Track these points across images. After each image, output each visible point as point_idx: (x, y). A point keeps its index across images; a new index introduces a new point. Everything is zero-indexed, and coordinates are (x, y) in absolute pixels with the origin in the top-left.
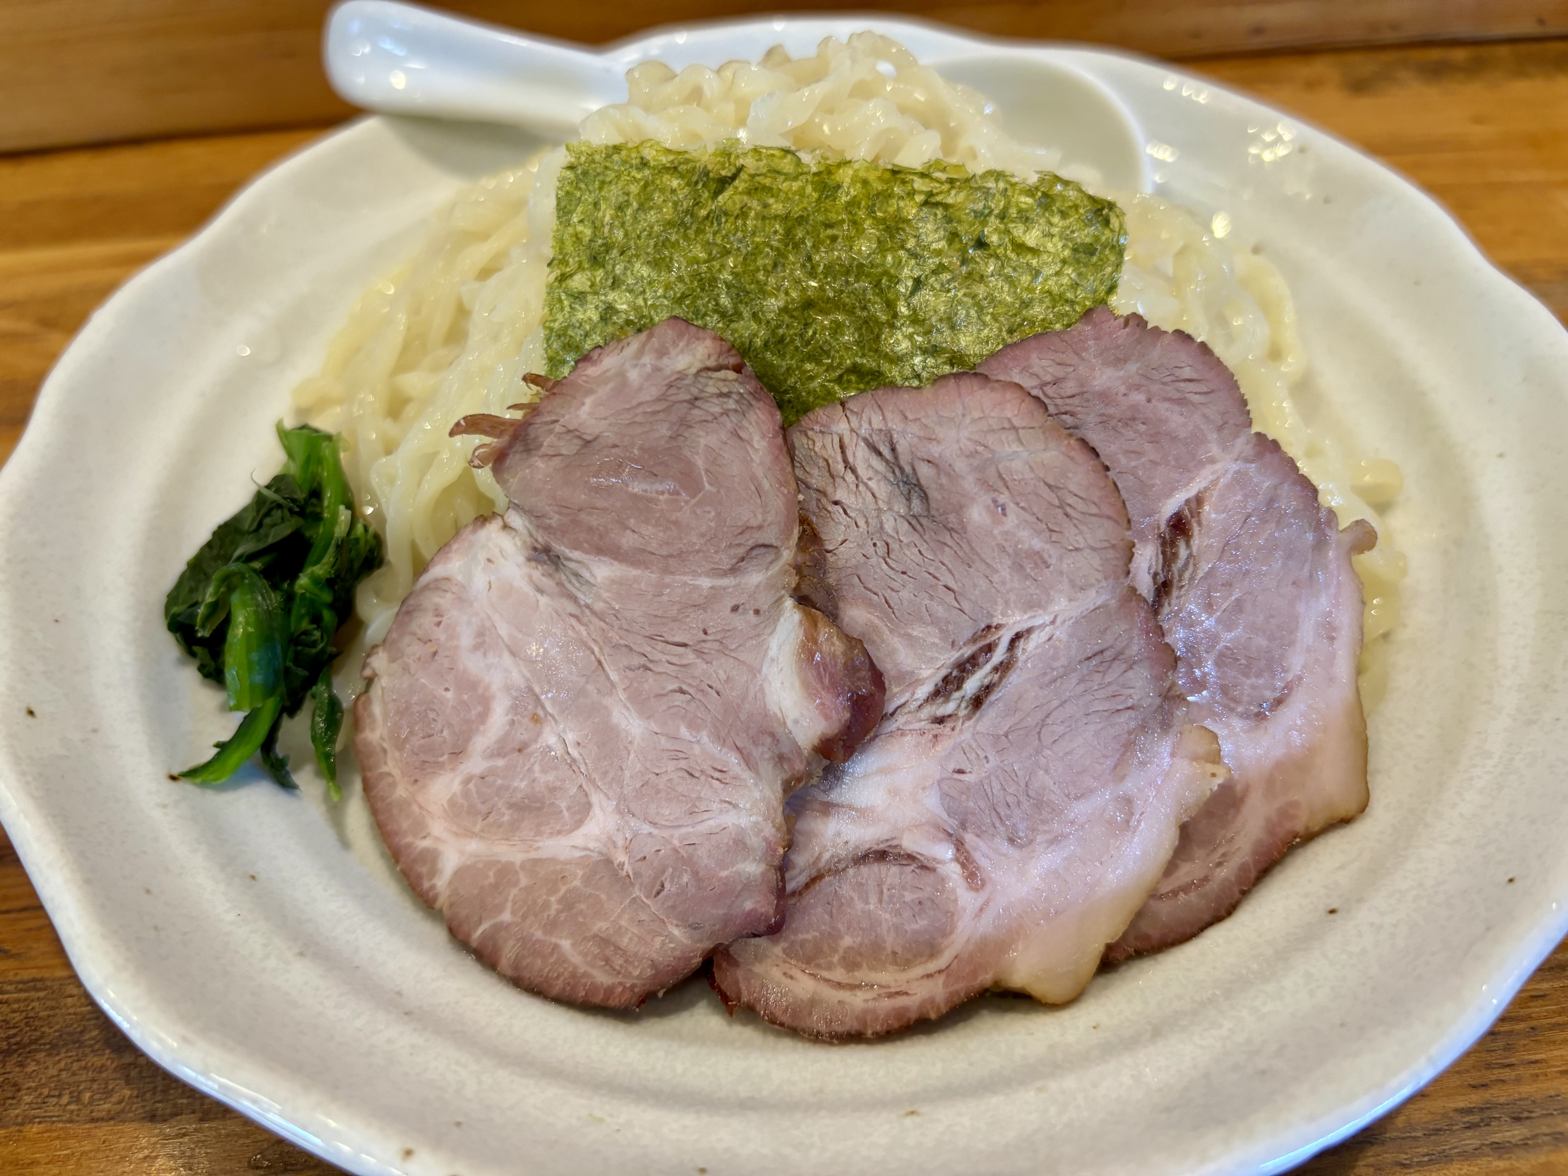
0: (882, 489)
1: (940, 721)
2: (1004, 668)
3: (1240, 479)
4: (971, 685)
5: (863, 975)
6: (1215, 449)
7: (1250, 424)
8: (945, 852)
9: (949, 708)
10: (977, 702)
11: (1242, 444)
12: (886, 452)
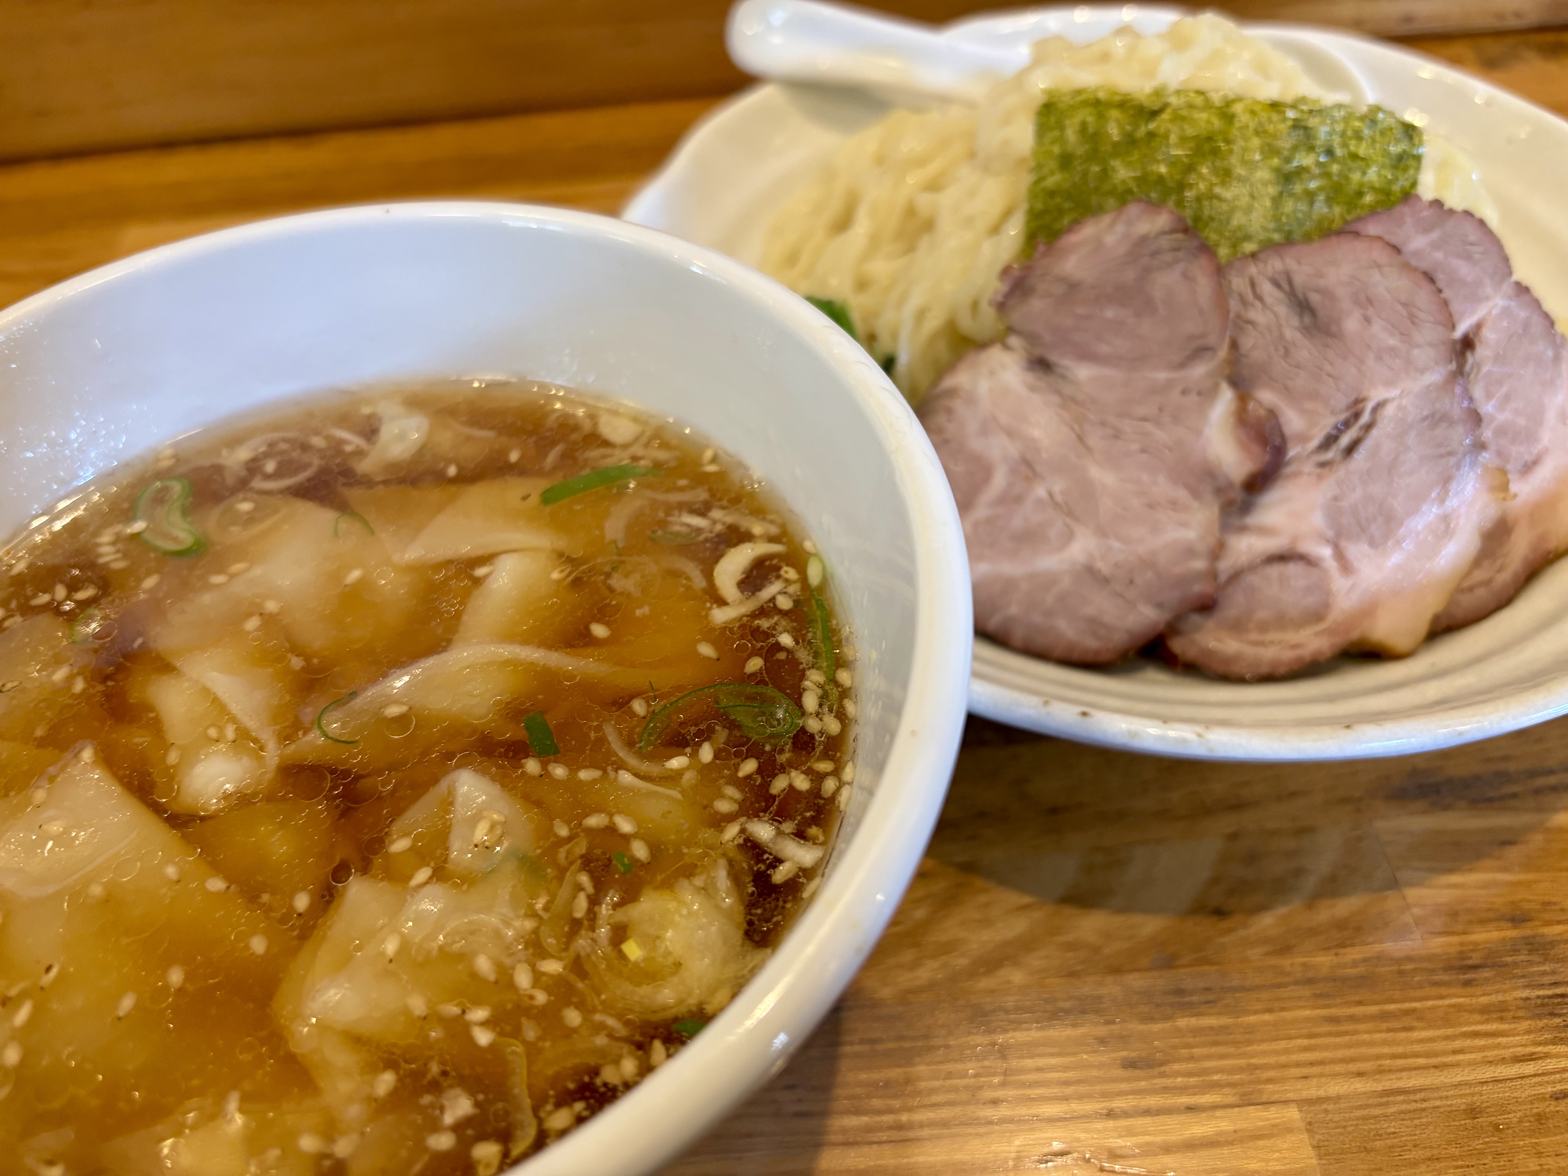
0: (1282, 310)
1: (1323, 465)
2: (1369, 427)
3: (1506, 312)
4: (1345, 440)
5: (1272, 636)
6: (1489, 290)
7: (1510, 273)
8: (1325, 552)
9: (1330, 455)
10: (1350, 450)
11: (1507, 287)
12: (1286, 286)
